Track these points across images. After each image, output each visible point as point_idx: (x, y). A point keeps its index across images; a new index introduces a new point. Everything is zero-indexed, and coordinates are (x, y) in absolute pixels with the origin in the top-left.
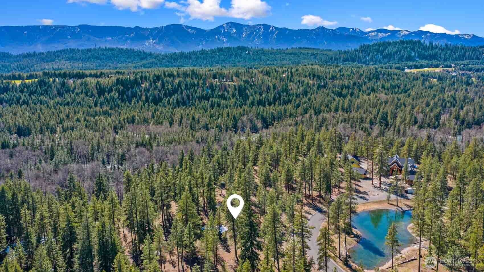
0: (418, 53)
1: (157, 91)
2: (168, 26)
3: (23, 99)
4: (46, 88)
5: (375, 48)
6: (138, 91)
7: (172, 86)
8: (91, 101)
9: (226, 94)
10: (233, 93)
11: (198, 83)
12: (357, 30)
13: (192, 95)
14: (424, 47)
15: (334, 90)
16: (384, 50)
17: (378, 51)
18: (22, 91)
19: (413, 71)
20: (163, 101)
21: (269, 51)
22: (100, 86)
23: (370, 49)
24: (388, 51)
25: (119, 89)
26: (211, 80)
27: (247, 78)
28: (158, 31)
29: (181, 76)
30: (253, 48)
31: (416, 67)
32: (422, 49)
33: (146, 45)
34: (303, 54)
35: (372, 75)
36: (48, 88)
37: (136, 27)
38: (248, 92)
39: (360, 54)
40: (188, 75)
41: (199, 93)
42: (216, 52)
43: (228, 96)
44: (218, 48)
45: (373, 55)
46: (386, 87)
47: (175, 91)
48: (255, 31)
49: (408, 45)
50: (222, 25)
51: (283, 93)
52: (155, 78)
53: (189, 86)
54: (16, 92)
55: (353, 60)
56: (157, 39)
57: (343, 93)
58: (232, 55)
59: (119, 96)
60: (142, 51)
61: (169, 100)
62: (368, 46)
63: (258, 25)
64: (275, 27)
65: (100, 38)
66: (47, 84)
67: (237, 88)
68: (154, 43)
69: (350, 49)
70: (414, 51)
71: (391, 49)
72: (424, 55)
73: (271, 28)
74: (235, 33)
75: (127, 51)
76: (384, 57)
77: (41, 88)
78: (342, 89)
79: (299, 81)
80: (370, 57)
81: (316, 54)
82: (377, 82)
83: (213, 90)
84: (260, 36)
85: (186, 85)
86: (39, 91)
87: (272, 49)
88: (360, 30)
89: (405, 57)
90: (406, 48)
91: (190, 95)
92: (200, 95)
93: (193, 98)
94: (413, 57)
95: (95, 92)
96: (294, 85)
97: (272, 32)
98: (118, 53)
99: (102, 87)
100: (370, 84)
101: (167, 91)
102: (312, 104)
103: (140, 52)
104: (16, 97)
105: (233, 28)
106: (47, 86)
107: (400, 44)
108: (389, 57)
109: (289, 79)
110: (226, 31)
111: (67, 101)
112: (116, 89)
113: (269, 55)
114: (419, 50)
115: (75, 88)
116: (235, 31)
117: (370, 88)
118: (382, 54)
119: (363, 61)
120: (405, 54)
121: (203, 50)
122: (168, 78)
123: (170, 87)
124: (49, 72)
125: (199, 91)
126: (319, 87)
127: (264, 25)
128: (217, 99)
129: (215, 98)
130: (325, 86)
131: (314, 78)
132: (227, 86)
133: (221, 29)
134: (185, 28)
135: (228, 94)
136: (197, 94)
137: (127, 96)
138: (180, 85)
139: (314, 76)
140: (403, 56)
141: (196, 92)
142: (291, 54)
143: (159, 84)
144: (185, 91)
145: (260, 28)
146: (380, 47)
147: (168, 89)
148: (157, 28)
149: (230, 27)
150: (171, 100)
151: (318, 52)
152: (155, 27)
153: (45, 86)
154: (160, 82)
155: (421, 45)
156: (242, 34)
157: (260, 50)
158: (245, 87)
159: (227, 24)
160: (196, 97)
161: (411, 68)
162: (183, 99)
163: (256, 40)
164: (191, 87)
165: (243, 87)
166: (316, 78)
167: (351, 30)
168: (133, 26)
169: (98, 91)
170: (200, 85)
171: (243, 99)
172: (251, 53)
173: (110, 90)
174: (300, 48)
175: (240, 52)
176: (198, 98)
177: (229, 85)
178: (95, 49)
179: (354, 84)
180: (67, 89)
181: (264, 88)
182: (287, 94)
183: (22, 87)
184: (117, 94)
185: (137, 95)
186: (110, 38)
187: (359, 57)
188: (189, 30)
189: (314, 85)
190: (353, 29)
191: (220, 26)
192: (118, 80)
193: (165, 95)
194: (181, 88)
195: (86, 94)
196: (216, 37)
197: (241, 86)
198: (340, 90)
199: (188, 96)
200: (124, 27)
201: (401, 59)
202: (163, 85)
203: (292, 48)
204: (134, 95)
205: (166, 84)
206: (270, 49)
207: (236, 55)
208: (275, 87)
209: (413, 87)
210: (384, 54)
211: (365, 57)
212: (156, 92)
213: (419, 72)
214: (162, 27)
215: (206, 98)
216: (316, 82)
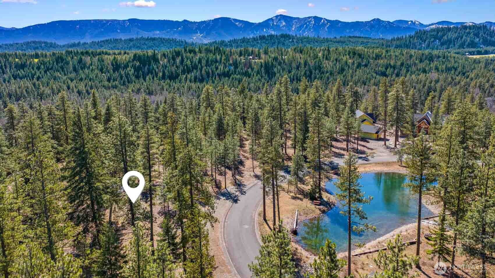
0: (483, 39)
1: (175, 66)
2: (216, 20)
3: (37, 75)
4: (62, 64)
5: (432, 34)
6: (155, 67)
7: (192, 62)
8: (104, 76)
9: (250, 70)
10: (258, 70)
11: (221, 59)
12: (417, 23)
13: (212, 71)
14: (490, 33)
15: (377, 69)
16: (444, 35)
17: (436, 38)
18: (39, 68)
19: (475, 57)
20: (179, 78)
21: (314, 39)
22: (116, 62)
23: (427, 35)
24: (448, 37)
25: (135, 64)
26: (236, 56)
27: (277, 54)
28: (206, 25)
29: (203, 51)
30: (298, 36)
31: (479, 53)
32: (487, 35)
33: (193, 39)
34: (353, 42)
35: (424, 56)
36: (64, 64)
37: (185, 20)
38: (275, 70)
39: (415, 41)
40: (211, 51)
41: (221, 69)
42: (257, 40)
43: (252, 74)
44: (260, 36)
45: (429, 42)
46: (440, 70)
47: (195, 67)
48: (306, 24)
49: (471, 31)
50: (271, 18)
51: (315, 71)
52: (174, 54)
53: (210, 63)
54: (33, 68)
55: (407, 47)
56: (205, 32)
57: (387, 73)
58: (275, 43)
59: (134, 73)
60: (184, 41)
61: (186, 77)
62: (425, 32)
63: (309, 18)
64: (326, 20)
65: (149, 32)
66: (64, 60)
67: (263, 65)
68: (202, 37)
69: (404, 37)
70: (478, 37)
71: (451, 35)
72: (490, 41)
73: (323, 21)
74: (284, 26)
75: (169, 41)
76: (442, 44)
77: (57, 64)
78: (386, 69)
79: (336, 60)
80: (426, 43)
81: (367, 42)
82: (430, 64)
83: (236, 67)
84: (310, 29)
85: (207, 61)
86: (55, 68)
87: (318, 37)
88: (420, 23)
89: (466, 44)
90: (469, 33)
91: (210, 71)
92: (222, 71)
93: (213, 75)
94: (476, 43)
95: (110, 67)
96: (330, 63)
97: (324, 25)
98: (160, 43)
99: (118, 63)
100: (421, 66)
101: (185, 68)
102: (347, 80)
103: (182, 42)
104: (32, 73)
105: (282, 21)
106: (64, 62)
107: (463, 30)
108: (449, 43)
109: (325, 56)
110: (275, 24)
111: (80, 77)
112: (133, 65)
113: (314, 43)
114: (484, 35)
115: (91, 65)
116: (284, 23)
117: (420, 69)
118: (440, 40)
119: (418, 47)
120: (467, 40)
121: (244, 38)
122: (188, 54)
123: (189, 62)
124: (71, 51)
125: (221, 67)
126: (359, 66)
127: (315, 18)
128: (239, 76)
129: (237, 75)
130: (366, 66)
131: (354, 57)
132: (253, 64)
133: (269, 22)
134: (233, 21)
135: (252, 71)
136: (218, 71)
137: (143, 72)
138: (200, 61)
139: (354, 54)
140: (465, 42)
141: (217, 68)
142: (338, 42)
143: (178, 60)
144: (205, 67)
145: (311, 21)
146: (438, 33)
147: (187, 65)
148: (205, 21)
149: (279, 20)
150: (189, 76)
151: (370, 41)
152: (203, 20)
153: (62, 62)
154: (180, 57)
155: (487, 30)
156: (292, 27)
157: (305, 38)
158: (272, 63)
159: (277, 16)
160: (216, 74)
161: (474, 54)
162: (202, 76)
163: (306, 33)
164: (212, 63)
165: (270, 64)
166: (356, 56)
167: (410, 22)
168: (181, 20)
169: (113, 67)
170: (223, 61)
171: (269, 76)
172: (295, 41)
173: (126, 66)
174: (350, 37)
175: (282, 39)
176: (219, 75)
177: (255, 62)
178: (137, 39)
179: (402, 64)
180: (83, 66)
181: (294, 65)
182: (320, 71)
183: (40, 64)
184: (133, 70)
185: (154, 71)
186: (159, 32)
187: (414, 44)
188: (237, 23)
189: (353, 64)
190: (412, 21)
191: (269, 20)
192: (135, 55)
193: (183, 72)
194: (201, 64)
195: (101, 70)
196: (265, 30)
197: (268, 62)
198: (383, 69)
199: (208, 74)
200: (172, 21)
201: (462, 46)
202: (182, 61)
203: (341, 37)
204: (150, 72)
205: (185, 60)
206: (316, 37)
207: (279, 43)
208: (305, 64)
209: (473, 69)
210: (442, 40)
211: (421, 44)
212: (173, 69)
213: (483, 58)
214: (210, 20)
215: (227, 75)
216: (357, 60)
